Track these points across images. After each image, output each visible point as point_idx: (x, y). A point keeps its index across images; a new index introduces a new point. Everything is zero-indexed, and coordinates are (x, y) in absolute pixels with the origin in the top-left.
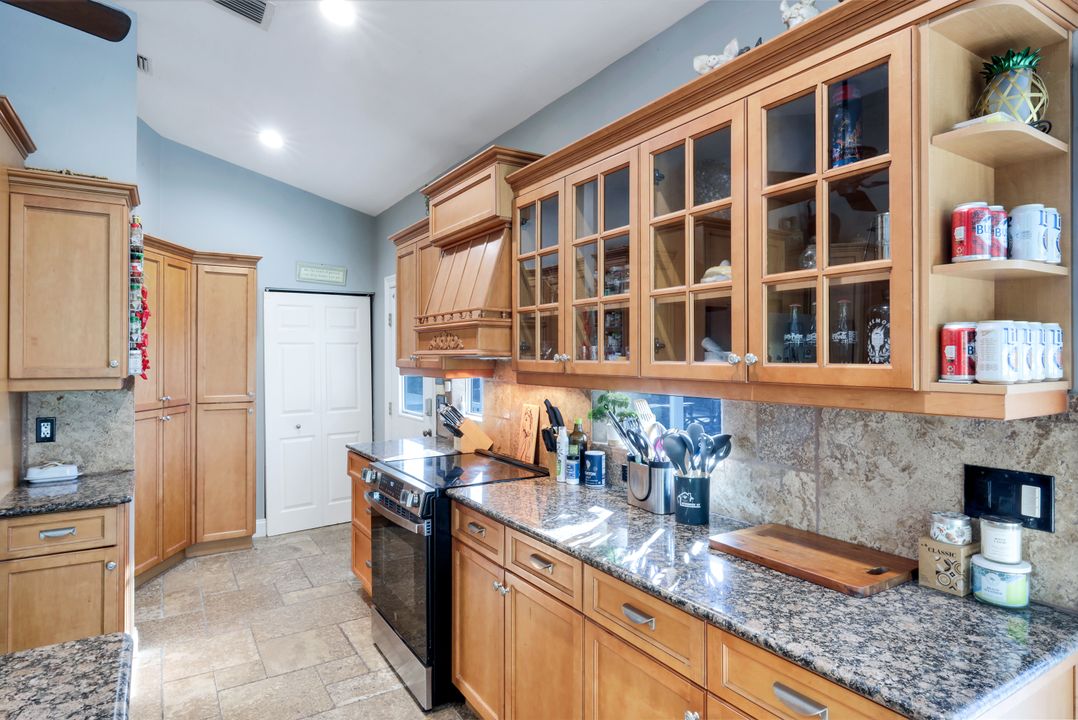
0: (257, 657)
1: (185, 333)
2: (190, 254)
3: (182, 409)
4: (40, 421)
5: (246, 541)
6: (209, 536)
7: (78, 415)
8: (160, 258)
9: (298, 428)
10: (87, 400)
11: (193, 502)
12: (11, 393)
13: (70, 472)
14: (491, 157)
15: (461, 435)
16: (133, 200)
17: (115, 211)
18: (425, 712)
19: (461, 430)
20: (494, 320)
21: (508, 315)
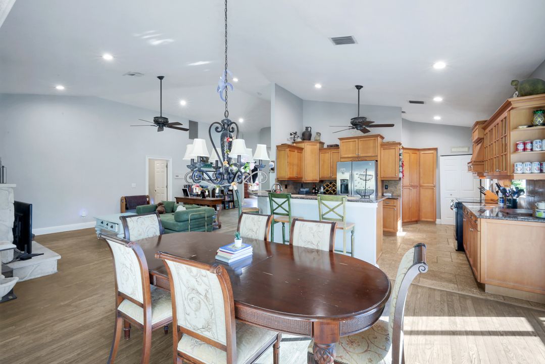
2: (418, 150)
3: (416, 187)
4: (386, 185)
5: (434, 223)
6: (423, 219)
7: (391, 185)
8: (410, 152)
9: (451, 195)
10: (394, 182)
11: (419, 210)
12: (381, 180)
13: (390, 195)
14: (477, 123)
15: (485, 195)
16: (400, 144)
17: (396, 148)
18: (456, 250)
19: (485, 193)
20: (477, 163)
21: (483, 162)
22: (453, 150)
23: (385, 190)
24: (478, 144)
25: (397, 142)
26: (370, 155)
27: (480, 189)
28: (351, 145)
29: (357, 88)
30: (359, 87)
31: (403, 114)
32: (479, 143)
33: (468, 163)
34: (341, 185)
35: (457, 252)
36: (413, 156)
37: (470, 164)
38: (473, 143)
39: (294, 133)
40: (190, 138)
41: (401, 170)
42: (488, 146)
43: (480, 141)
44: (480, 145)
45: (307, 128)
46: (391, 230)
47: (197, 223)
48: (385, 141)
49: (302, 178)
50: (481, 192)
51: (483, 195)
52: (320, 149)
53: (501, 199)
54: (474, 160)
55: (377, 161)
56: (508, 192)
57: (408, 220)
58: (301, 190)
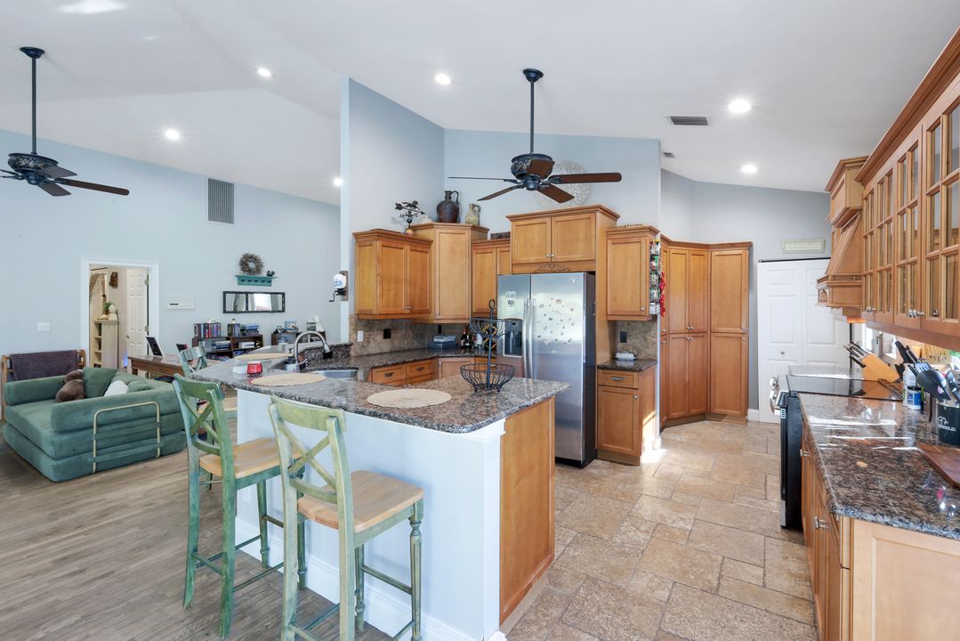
0: (710, 470)
1: (704, 292)
2: (707, 247)
3: (701, 334)
4: (621, 333)
6: (718, 410)
7: (635, 332)
8: (687, 252)
9: (783, 353)
10: (640, 325)
11: (708, 389)
12: (609, 321)
13: (631, 356)
14: (843, 166)
15: (863, 366)
16: (654, 231)
17: (643, 240)
18: (782, 527)
19: (863, 362)
20: (844, 282)
21: (858, 277)
22: (788, 247)
23: (620, 345)
24: (844, 230)
25: (645, 225)
26: (577, 257)
27: (850, 350)
28: (536, 232)
29: (529, 78)
30: (533, 76)
31: (669, 159)
32: (848, 226)
33: (819, 281)
34: (508, 335)
35: (784, 531)
36: (694, 261)
37: (824, 285)
38: (834, 228)
39: (409, 205)
40: (211, 218)
41: (655, 296)
42: (875, 229)
43: (850, 217)
44: (850, 230)
45: (448, 194)
46: (627, 450)
47: (125, 432)
48: (620, 223)
49: (429, 312)
50: (852, 358)
51: (856, 366)
52: (474, 244)
53: (913, 392)
54: (833, 273)
55: (593, 273)
56: (944, 383)
57: (682, 413)
58: (435, 340)
